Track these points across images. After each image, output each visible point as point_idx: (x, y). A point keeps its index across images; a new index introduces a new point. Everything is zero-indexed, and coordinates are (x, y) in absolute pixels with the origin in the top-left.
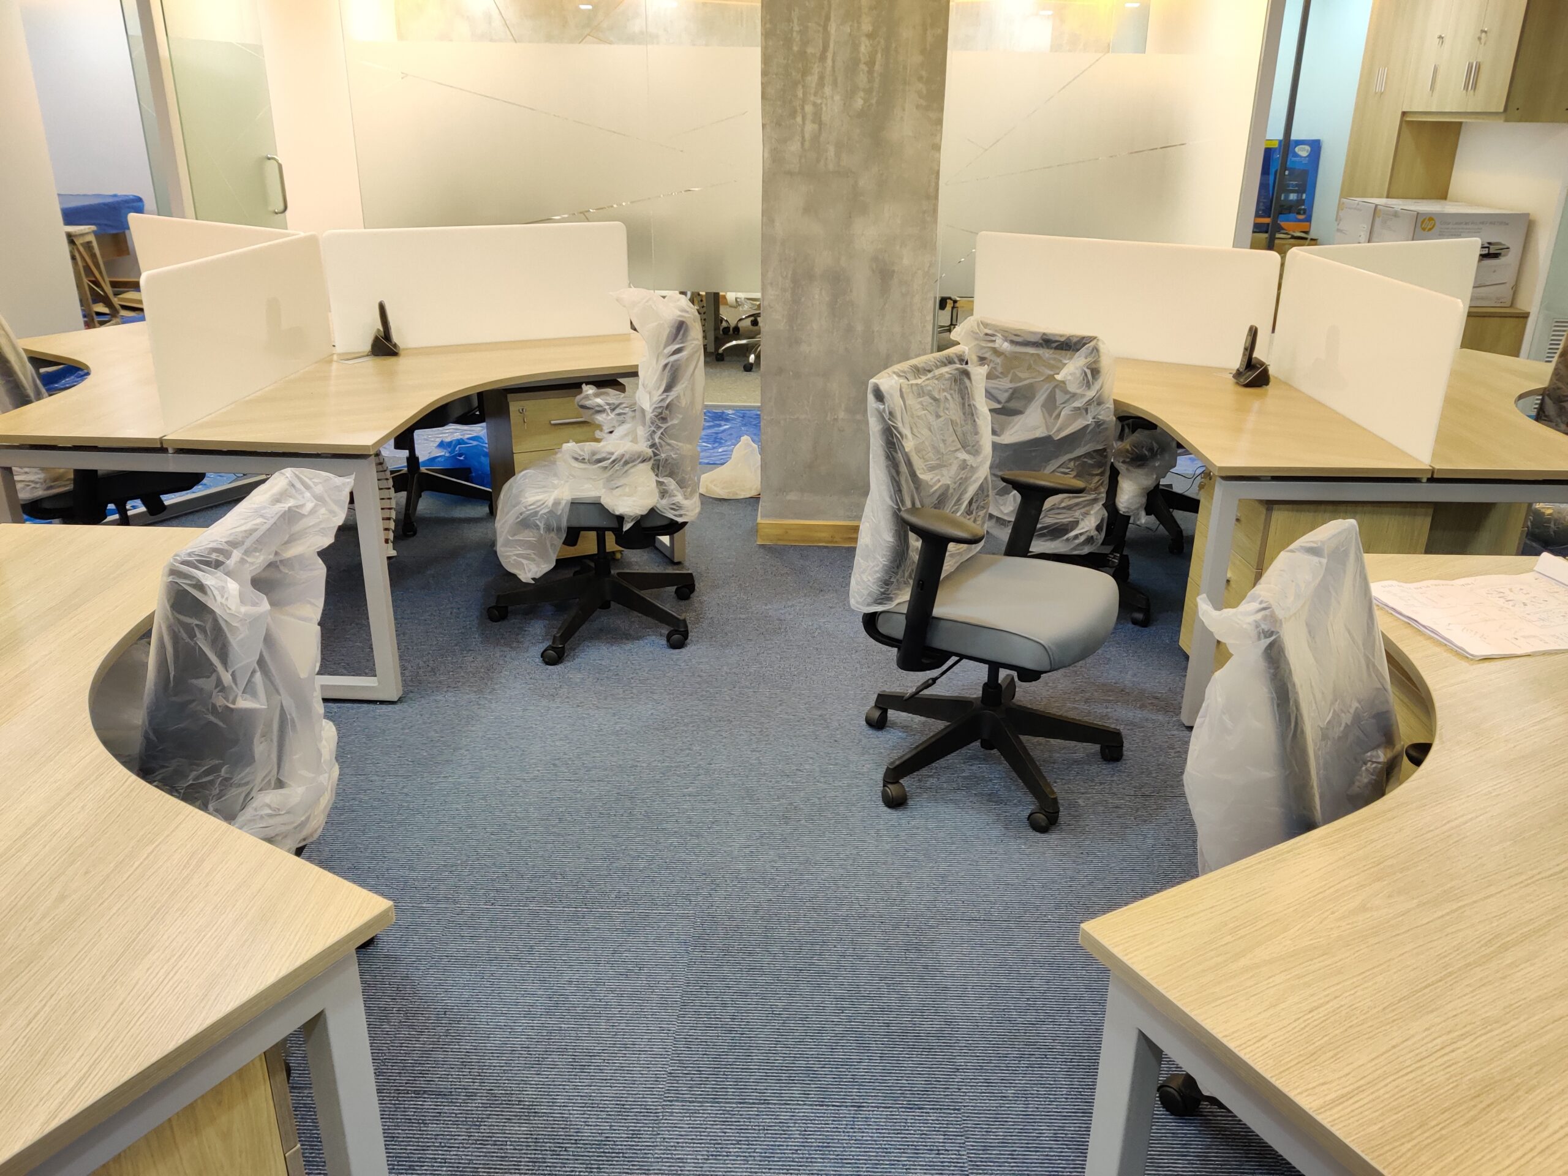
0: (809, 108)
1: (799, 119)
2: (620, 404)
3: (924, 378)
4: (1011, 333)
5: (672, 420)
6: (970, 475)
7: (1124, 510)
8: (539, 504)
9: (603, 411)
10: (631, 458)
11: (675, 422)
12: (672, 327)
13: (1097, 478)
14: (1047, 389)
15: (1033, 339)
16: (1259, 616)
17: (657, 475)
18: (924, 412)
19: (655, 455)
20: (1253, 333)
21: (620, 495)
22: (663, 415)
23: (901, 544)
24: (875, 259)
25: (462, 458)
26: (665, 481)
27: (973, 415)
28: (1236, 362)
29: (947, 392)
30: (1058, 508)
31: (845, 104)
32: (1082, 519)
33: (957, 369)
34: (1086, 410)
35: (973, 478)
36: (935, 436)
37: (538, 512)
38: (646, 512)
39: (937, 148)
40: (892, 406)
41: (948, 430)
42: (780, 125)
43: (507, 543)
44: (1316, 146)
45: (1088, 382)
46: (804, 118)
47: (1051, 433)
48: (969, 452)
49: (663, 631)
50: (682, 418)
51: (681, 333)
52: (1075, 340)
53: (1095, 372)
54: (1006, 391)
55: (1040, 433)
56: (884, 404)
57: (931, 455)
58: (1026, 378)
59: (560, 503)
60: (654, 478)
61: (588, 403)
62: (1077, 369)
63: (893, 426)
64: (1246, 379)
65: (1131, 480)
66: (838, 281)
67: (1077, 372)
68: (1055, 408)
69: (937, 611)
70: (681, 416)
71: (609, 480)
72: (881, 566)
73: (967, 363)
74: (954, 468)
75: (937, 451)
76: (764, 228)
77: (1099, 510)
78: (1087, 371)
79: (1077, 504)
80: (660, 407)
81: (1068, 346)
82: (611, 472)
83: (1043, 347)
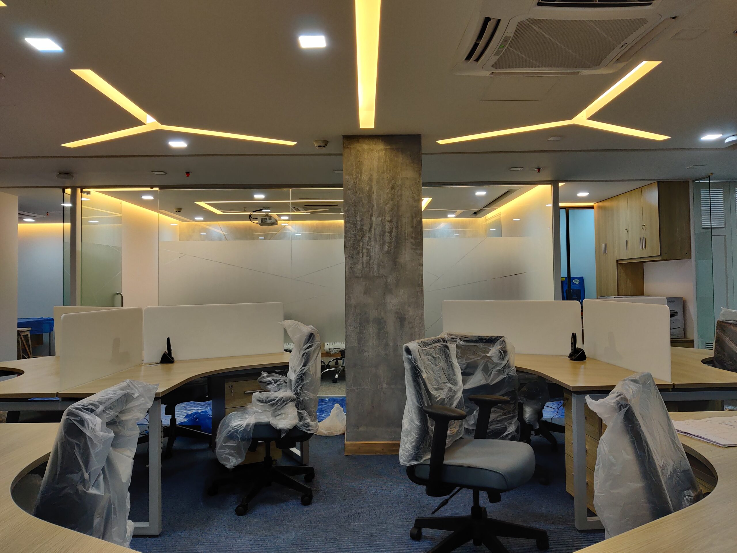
0: (364, 251)
1: (361, 255)
2: (279, 380)
3: (428, 347)
4: (464, 337)
5: (306, 381)
6: (454, 395)
7: (527, 421)
8: (239, 426)
9: (272, 383)
10: (286, 399)
11: (307, 381)
12: (307, 336)
13: (512, 406)
14: (483, 363)
15: (474, 339)
16: (618, 398)
17: (298, 409)
18: (429, 363)
19: (298, 398)
20: (574, 336)
21: (280, 419)
22: (301, 378)
23: (424, 426)
24: (397, 313)
25: (197, 420)
26: (302, 412)
27: (452, 366)
28: (568, 350)
29: (439, 354)
30: (496, 421)
31: (380, 249)
32: (509, 427)
33: (442, 345)
34: (503, 371)
35: (455, 397)
36: (436, 375)
37: (238, 430)
38: (292, 428)
39: (421, 265)
40: (415, 356)
41: (441, 372)
42: (352, 258)
43: (222, 447)
44: (581, 279)
45: (503, 356)
46: (363, 254)
47: (488, 382)
48: (452, 384)
49: (299, 497)
50: (311, 380)
51: (311, 338)
52: (493, 338)
53: (505, 352)
54: (464, 364)
55: (483, 382)
56: (411, 355)
57: (434, 383)
58: (472, 358)
59: (249, 425)
60: (296, 410)
61: (264, 380)
62: (497, 351)
63: (416, 365)
64: (575, 357)
65: (529, 406)
66: (380, 323)
67: (497, 352)
68: (489, 371)
69: (446, 462)
70: (310, 379)
71: (275, 411)
72: (415, 438)
73: (447, 342)
74: (446, 391)
75: (437, 381)
76: (346, 300)
77: (516, 422)
78: (502, 351)
79: (505, 418)
80: (301, 374)
81: (491, 341)
82: (276, 407)
83: (479, 342)
